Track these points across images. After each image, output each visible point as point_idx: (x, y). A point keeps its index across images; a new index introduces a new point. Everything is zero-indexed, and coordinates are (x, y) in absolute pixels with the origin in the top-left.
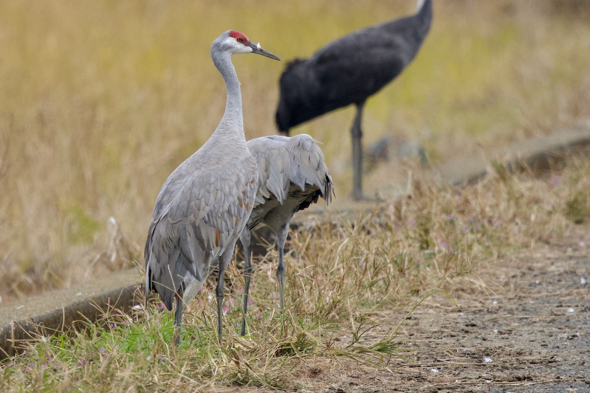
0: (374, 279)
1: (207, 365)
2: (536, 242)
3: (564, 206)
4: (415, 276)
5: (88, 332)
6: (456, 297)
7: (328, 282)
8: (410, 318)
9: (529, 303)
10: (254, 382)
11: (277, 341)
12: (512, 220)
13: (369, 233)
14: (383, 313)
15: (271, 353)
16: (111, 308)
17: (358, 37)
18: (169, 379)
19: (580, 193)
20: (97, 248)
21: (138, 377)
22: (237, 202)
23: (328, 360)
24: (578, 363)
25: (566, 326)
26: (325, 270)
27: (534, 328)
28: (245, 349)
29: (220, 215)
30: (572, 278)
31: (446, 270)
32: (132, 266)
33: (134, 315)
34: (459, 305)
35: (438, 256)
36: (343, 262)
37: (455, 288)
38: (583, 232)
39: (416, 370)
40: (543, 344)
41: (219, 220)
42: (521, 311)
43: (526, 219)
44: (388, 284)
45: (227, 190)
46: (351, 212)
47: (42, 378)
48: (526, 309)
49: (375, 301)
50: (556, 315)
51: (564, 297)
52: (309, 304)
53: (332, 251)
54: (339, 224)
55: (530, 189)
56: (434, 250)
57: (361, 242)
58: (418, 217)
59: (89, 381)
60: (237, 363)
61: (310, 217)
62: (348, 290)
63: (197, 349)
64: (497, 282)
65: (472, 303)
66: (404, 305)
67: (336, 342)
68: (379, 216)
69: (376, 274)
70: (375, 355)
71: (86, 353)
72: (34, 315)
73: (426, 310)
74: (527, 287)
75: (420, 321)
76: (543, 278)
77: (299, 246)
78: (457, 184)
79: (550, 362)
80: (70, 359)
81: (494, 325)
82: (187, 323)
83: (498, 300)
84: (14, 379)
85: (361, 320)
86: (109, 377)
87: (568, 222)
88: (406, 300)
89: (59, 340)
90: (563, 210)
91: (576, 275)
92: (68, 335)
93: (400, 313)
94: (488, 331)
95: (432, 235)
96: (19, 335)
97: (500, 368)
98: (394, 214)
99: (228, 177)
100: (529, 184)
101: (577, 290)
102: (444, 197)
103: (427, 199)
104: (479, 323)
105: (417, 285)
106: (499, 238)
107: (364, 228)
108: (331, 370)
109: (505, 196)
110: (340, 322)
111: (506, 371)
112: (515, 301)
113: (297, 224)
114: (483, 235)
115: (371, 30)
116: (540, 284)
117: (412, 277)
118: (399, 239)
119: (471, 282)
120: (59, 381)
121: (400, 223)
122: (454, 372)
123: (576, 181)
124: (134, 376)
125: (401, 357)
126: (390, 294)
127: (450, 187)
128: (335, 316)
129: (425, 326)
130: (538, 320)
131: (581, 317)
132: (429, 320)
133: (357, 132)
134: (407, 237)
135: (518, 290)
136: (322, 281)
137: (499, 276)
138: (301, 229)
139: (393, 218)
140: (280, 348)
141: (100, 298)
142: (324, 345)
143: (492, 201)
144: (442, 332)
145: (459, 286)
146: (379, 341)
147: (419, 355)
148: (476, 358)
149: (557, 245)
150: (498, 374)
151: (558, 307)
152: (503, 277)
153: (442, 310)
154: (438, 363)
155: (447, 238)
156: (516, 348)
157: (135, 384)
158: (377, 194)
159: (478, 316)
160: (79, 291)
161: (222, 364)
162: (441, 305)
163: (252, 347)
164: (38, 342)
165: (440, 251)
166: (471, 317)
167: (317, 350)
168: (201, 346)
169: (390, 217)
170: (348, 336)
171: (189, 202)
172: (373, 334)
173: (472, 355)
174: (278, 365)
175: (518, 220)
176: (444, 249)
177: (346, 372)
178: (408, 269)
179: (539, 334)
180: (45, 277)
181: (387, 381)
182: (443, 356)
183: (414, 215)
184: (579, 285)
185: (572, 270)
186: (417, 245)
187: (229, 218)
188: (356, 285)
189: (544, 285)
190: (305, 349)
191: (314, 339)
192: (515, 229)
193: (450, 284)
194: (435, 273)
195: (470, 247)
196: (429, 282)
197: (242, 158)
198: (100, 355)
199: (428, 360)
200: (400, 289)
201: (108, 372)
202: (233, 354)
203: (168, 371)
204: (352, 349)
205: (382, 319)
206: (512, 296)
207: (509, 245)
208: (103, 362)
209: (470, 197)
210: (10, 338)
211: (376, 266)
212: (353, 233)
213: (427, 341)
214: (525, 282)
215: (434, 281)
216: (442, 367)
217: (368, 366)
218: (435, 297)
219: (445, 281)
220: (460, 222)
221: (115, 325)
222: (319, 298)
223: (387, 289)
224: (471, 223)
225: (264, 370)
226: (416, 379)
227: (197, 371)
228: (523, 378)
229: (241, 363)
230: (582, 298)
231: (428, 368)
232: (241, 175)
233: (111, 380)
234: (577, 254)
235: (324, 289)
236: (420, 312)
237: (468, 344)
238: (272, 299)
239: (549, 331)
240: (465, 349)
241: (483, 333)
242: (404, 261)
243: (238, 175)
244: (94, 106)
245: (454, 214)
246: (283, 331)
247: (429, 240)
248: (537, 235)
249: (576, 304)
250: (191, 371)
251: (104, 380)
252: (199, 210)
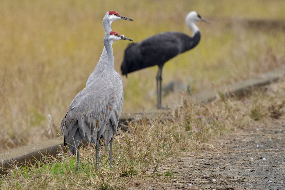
0: (165, 144)
1: (89, 181)
2: (237, 128)
3: (250, 112)
4: (183, 142)
5: (37, 165)
6: (201, 152)
7: (144, 144)
8: (180, 161)
9: (233, 155)
10: (110, 188)
11: (121, 170)
12: (227, 118)
13: (163, 123)
14: (168, 159)
15: (118, 176)
16: (47, 154)
18: (72, 187)
19: (258, 107)
20: (43, 128)
21: (59, 185)
22: (106, 108)
23: (143, 179)
24: (254, 182)
25: (250, 166)
26: (143, 139)
27: (235, 166)
28: (106, 174)
29: (98, 114)
30: (253, 145)
31: (197, 140)
32: (57, 136)
33: (58, 158)
34: (202, 156)
35: (193, 134)
36: (151, 136)
37: (200, 148)
38: (258, 124)
39: (182, 184)
40: (239, 173)
41: (97, 116)
42: (229, 159)
43: (233, 118)
44: (171, 146)
45: (101, 102)
46: (155, 114)
47: (15, 185)
48: (232, 158)
49: (165, 153)
50: (245, 161)
51: (249, 153)
52: (135, 153)
53: (146, 131)
54: (150, 119)
55: (235, 105)
56: (192, 131)
57: (159, 127)
58: (185, 116)
59: (36, 187)
60: (103, 180)
61: (137, 116)
62: (153, 148)
63: (85, 173)
64: (219, 146)
65: (208, 155)
66: (178, 155)
67: (147, 171)
68: (168, 116)
69: (166, 141)
70: (164, 177)
71: (35, 174)
72: (14, 157)
73: (188, 158)
74: (233, 148)
75: (184, 163)
76: (240, 144)
77: (132, 128)
78: (202, 102)
79: (242, 182)
80: (28, 177)
81: (217, 165)
82: (81, 161)
83: (220, 153)
84: (3, 185)
85: (159, 162)
86: (46, 185)
87: (252, 120)
88: (179, 153)
89: (24, 168)
90: (250, 114)
91: (255, 143)
92: (28, 166)
93: (176, 159)
94: (215, 167)
95: (191, 124)
96: (6, 165)
97: (220, 184)
98: (175, 115)
99: (101, 97)
100: (235, 103)
101: (255, 150)
102: (197, 108)
103: (190, 109)
104: (211, 164)
105: (184, 147)
106: (221, 126)
107: (161, 121)
108: (144, 183)
109: (224, 108)
110: (149, 162)
111: (222, 185)
112: (227, 154)
113: (131, 118)
114: (214, 125)
116: (239, 147)
117: (182, 143)
118: (176, 126)
119: (208, 146)
120: (23, 187)
121: (177, 119)
122: (199, 185)
123: (256, 101)
124: (56, 185)
125: (176, 178)
126: (172, 150)
127: (200, 103)
128: (147, 160)
129: (187, 165)
130: (237, 163)
131: (256, 162)
132: (189, 162)
133: (159, 78)
134: (180, 125)
135: (229, 149)
136: (141, 144)
137: (220, 143)
138: (133, 121)
139: (174, 116)
140: (122, 174)
141: (43, 150)
142: (141, 172)
143: (219, 110)
144: (194, 168)
145: (203, 147)
146: (166, 171)
147: (184, 178)
148: (209, 179)
149: (247, 130)
150: (219, 186)
151: (246, 157)
152: (222, 143)
153: (195, 158)
154: (192, 181)
155: (198, 126)
156: (227, 175)
157: (57, 188)
158: (167, 106)
159: (210, 160)
160: (34, 147)
161: (96, 180)
162: (194, 156)
163: (109, 173)
164: (15, 169)
165: (194, 132)
166: (207, 161)
167: (138, 174)
168: (87, 172)
169: (173, 117)
170: (152, 169)
171: (84, 107)
172: (164, 168)
173: (207, 178)
174: (121, 181)
175: (229, 118)
176: (196, 131)
177: (151, 184)
178: (180, 139)
179: (237, 169)
180: (19, 141)
181: (169, 189)
182: (195, 178)
183: (184, 116)
184: (256, 148)
185: (253, 141)
186: (185, 129)
187: (102, 115)
188: (157, 146)
189: (240, 147)
190: (133, 174)
191: (137, 170)
192: (228, 122)
193: (199, 146)
194: (192, 141)
195: (208, 130)
196: (189, 145)
198: (42, 175)
199: (188, 180)
200: (176, 148)
201: (45, 183)
202: (101, 176)
203: (72, 183)
204: (154, 174)
205: (168, 161)
206: (226, 152)
207: (225, 129)
208: (43, 178)
209: (208, 108)
210: (2, 167)
211: (166, 138)
212: (156, 123)
213: (187, 171)
214: (232, 146)
215: (192, 145)
216: (194, 183)
217: (161, 182)
218: (192, 152)
219: (196, 145)
220: (204, 119)
221: (49, 162)
222: (140, 152)
223: (170, 148)
224: (209, 119)
225: (114, 183)
226: (182, 188)
227: (85, 183)
228: (229, 189)
229: (105, 180)
230: (257, 153)
231: (188, 183)
232: (107, 95)
233: (46, 186)
234: (255, 134)
235: (142, 148)
236: (185, 158)
237: (206, 173)
238: (119, 152)
239: (242, 168)
240: (204, 175)
241: (213, 168)
242: (179, 135)
243: (106, 96)
244: (43, 65)
245: (201, 115)
246: (124, 166)
247: (190, 126)
248: (238, 125)
249: (254, 156)
250: (82, 183)
251: (43, 186)
252: (88, 110)
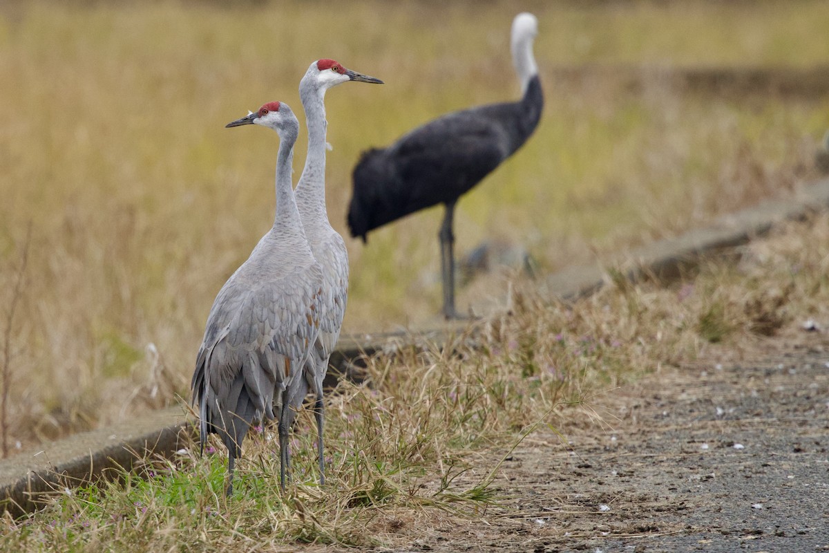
0: (467, 413)
1: (264, 519)
2: (663, 365)
3: (696, 321)
4: (516, 408)
5: (122, 482)
6: (566, 433)
7: (411, 417)
8: (511, 459)
9: (655, 439)
10: (322, 538)
11: (350, 489)
12: (633, 340)
13: (461, 357)
14: (478, 454)
15: (342, 504)
16: (148, 453)
17: (447, 122)
18: (219, 537)
19: (716, 305)
20: (136, 381)
21: (181, 534)
22: (306, 321)
23: (412, 511)
24: (713, 509)
25: (700, 466)
26: (408, 402)
27: (661, 468)
28: (311, 500)
29: (289, 340)
30: (706, 408)
31: (554, 400)
32: (175, 403)
33: (178, 461)
34: (570, 443)
35: (544, 384)
36: (429, 393)
37: (565, 422)
38: (719, 352)
39: (518, 521)
40: (671, 487)
41: (288, 345)
42: (645, 449)
43: (651, 338)
44: (484, 418)
45: (294, 307)
46: (439, 333)
47: (65, 538)
48: (651, 445)
49: (468, 439)
50: (687, 453)
51: (697, 430)
52: (388, 443)
53: (416, 379)
54: (425, 347)
55: (656, 301)
56: (540, 377)
57: (450, 368)
58: (521, 337)
59: (122, 541)
60: (302, 516)
61: (390, 339)
62: (436, 426)
63: (254, 500)
64: (615, 414)
65: (586, 440)
66: (504, 443)
67: (421, 489)
68: (473, 337)
69: (470, 407)
70: (468, 504)
71: (118, 507)
72: (59, 463)
73: (530, 449)
74: (653, 419)
75: (523, 463)
76: (672, 408)
77: (376, 375)
78: (567, 297)
79: (680, 509)
80: (100, 514)
81: (612, 466)
82: (241, 469)
83: (617, 435)
84: (32, 540)
85: (452, 462)
86: (146, 535)
87: (702, 340)
88: (506, 437)
89: (87, 492)
90: (695, 325)
91: (712, 404)
92: (99, 485)
93: (499, 454)
94: (605, 473)
95: (538, 358)
96: (39, 486)
97: (619, 517)
98: (492, 334)
99: (293, 292)
100: (654, 296)
101: (713, 422)
102: (552, 313)
103: (532, 316)
104: (594, 464)
105: (520, 419)
106: (618, 361)
107: (455, 352)
108: (415, 522)
109: (625, 310)
110: (426, 465)
111: (627, 521)
112: (638, 436)
113: (375, 348)
114: (599, 358)
115: (465, 113)
116: (668, 415)
117: (513, 410)
118: (497, 364)
119: (585, 415)
120: (87, 541)
121: (499, 345)
122: (564, 523)
123: (712, 290)
124: (176, 533)
125: (499, 505)
126: (487, 430)
127: (559, 301)
128: (420, 458)
129: (529, 469)
130: (665, 458)
131: (717, 454)
132: (534, 460)
133: (447, 236)
134: (508, 362)
135: (642, 423)
136: (404, 416)
137: (618, 407)
138: (379, 354)
139: (490, 338)
140: (354, 498)
141: (137, 442)
142: (406, 493)
143: (611, 317)
144: (550, 476)
145: (571, 419)
146: (472, 487)
147: (522, 504)
148: (591, 506)
149: (689, 368)
150: (617, 524)
151: (689, 442)
152: (624, 407)
153: (550, 449)
154: (545, 513)
155: (555, 363)
156: (639, 493)
157: (177, 543)
158: (470, 311)
159: (593, 455)
160: (113, 433)
161: (283, 518)
162: (549, 443)
163: (319, 497)
164: (62, 495)
165: (546, 379)
166: (584, 456)
167: (398, 499)
168: (258, 497)
169: (486, 339)
170: (435, 482)
171: (251, 325)
172: (467, 479)
173: (586, 502)
174: (350, 518)
175: (640, 339)
176: (551, 375)
177: (433, 525)
178: (509, 400)
179: (666, 476)
180: (73, 418)
181: (482, 535)
182: (551, 504)
183: (516, 335)
184: (715, 417)
185: (707, 398)
186: (520, 371)
187: (298, 340)
188: (446, 421)
189: (673, 416)
190: (384, 498)
191: (395, 486)
192: (638, 349)
193: (559, 417)
194: (541, 405)
195: (582, 372)
196: (534, 415)
197: (306, 266)
198: (136, 508)
199: (533, 509)
200: (499, 424)
201: (145, 529)
202: (297, 506)
203: (218, 528)
204: (440, 497)
205: (477, 461)
206: (634, 431)
207: (631, 369)
208: (140, 517)
209: (583, 313)
210: (27, 491)
211: (469, 397)
212: (441, 358)
213: (531, 486)
214: (649, 414)
215: (541, 414)
216: (549, 517)
217: (460, 517)
218: (542, 433)
219: (553, 413)
220: (572, 343)
221: (155, 473)
222: (400, 437)
223: (483, 425)
224: (584, 343)
225: (334, 523)
226: (517, 532)
227: (254, 526)
228: (646, 529)
229: (306, 517)
230: (719, 432)
231: (532, 519)
232: (308, 287)
233: (149, 539)
234: (713, 378)
235: (407, 426)
236: (523, 451)
237: (581, 489)
238: (344, 439)
239: (679, 472)
240: (577, 495)
241: (600, 476)
242: (504, 390)
243: (304, 288)
244: (131, 211)
245: (564, 333)
246: (358, 477)
247: (533, 364)
248: (665, 357)
249: (711, 439)
250: (246, 527)
251: (140, 539)
252: (264, 335)
